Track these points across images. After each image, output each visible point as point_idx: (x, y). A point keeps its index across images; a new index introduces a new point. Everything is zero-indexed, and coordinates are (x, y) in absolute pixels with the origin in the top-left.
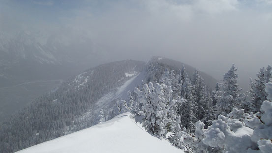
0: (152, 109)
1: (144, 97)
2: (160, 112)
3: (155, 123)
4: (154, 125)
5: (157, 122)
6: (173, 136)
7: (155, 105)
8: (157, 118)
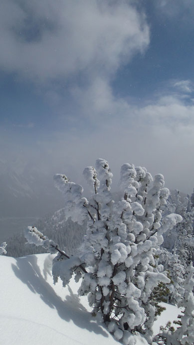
0: (101, 236)
1: (77, 201)
2: (126, 249)
3: (112, 286)
4: (106, 292)
5: (116, 281)
6: (176, 326)
7: (111, 226)
8: (116, 270)
